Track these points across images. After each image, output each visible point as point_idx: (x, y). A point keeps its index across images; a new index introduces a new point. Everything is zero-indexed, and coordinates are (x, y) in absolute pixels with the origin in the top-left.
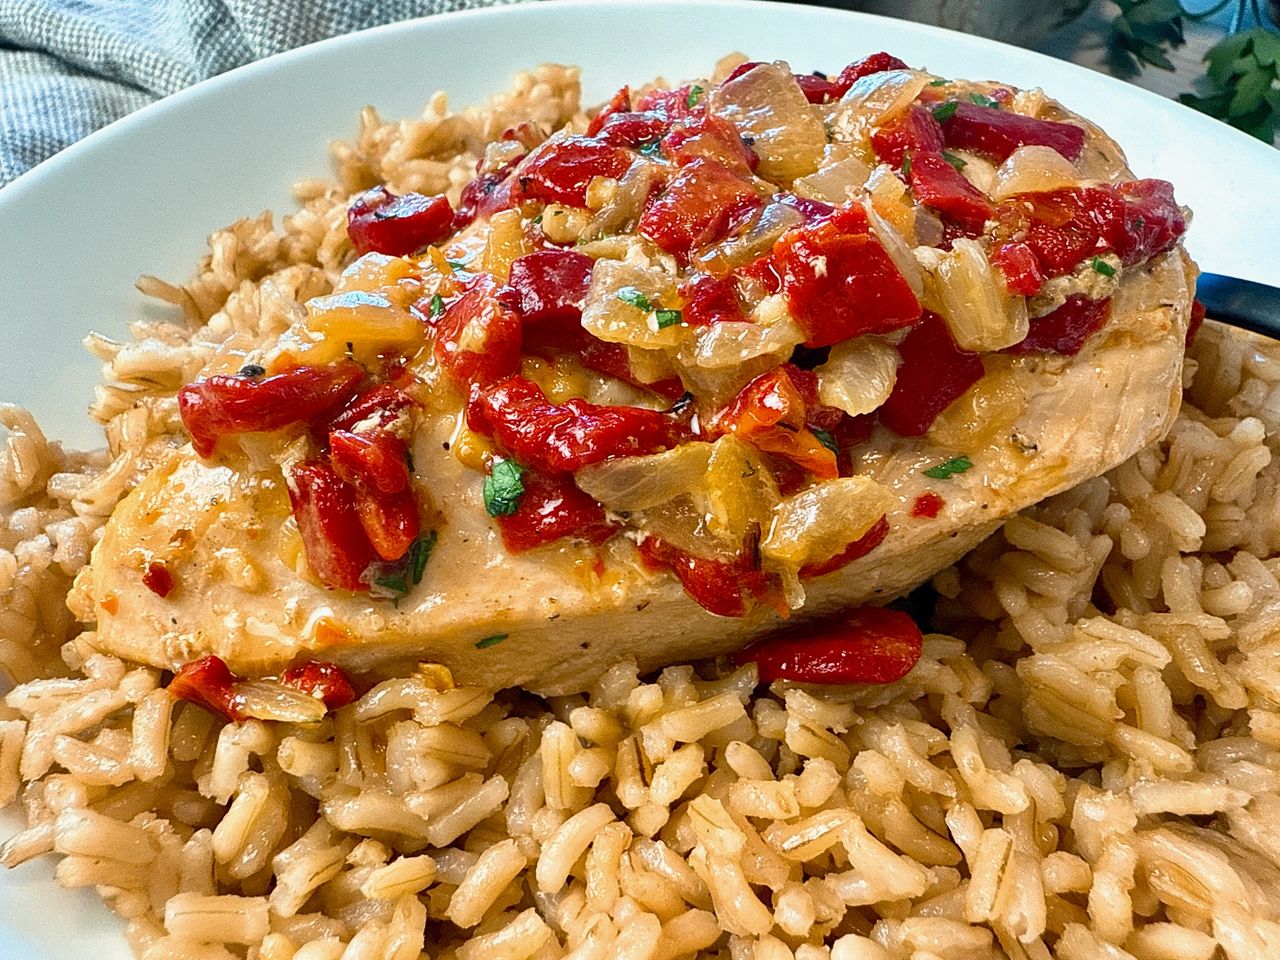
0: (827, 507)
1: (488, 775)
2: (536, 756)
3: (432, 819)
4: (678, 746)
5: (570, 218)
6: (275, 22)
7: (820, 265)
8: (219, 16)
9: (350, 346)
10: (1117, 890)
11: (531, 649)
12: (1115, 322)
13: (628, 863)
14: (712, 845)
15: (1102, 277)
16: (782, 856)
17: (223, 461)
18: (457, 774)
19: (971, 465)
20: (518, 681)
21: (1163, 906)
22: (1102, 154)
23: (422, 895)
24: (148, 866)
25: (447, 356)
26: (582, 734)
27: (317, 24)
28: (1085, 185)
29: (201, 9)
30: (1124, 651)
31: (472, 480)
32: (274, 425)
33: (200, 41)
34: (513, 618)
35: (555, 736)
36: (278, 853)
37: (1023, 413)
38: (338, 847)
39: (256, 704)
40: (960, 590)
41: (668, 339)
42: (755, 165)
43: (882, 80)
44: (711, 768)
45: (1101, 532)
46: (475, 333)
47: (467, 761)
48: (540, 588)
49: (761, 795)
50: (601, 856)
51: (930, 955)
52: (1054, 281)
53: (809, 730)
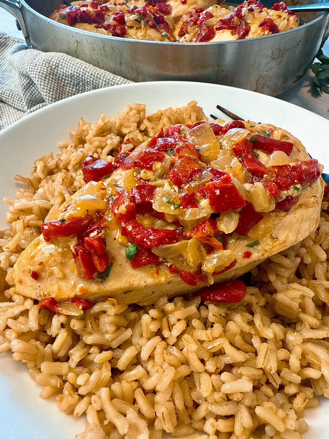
0: (219, 258)
1: (126, 328)
2: (140, 323)
3: (112, 340)
4: (179, 320)
5: (148, 174)
6: (50, 88)
7: (218, 192)
8: (31, 83)
9: (87, 211)
10: (296, 360)
11: (138, 294)
12: (300, 202)
13: (166, 353)
14: (189, 348)
15: (296, 191)
16: (208, 351)
17: (52, 243)
18: (118, 328)
19: (259, 243)
20: (134, 302)
21: (309, 363)
22: (299, 150)
23: (110, 361)
24: (35, 354)
25: (115, 214)
26: (152, 316)
28: (292, 164)
29: (25, 80)
30: (301, 293)
31: (122, 248)
32: (68, 235)
33: (24, 90)
34: (134, 286)
35: (145, 318)
36: (70, 350)
37: (274, 228)
38: (86, 349)
39: (64, 310)
40: (258, 273)
41: (177, 212)
42: (200, 157)
43: (236, 131)
44: (188, 326)
45: (298, 256)
46: (122, 209)
47: (121, 325)
48: (141, 278)
49: (202, 334)
50: (158, 351)
51: (246, 377)
52: (282, 192)
53: (215, 315)
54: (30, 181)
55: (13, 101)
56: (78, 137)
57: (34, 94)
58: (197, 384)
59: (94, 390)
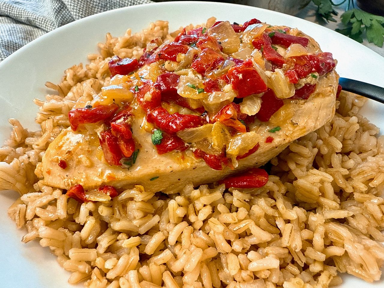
0: (244, 140)
1: (154, 215)
2: (167, 209)
3: (140, 226)
4: (205, 206)
5: (173, 64)
6: (80, 9)
7: (240, 76)
8: (62, 6)
9: (114, 100)
10: (320, 237)
11: (165, 181)
12: (317, 90)
13: (192, 236)
14: (215, 230)
15: (314, 79)
16: (234, 232)
17: (80, 132)
18: (146, 215)
19: (281, 129)
20: (161, 190)
21: (332, 242)
22: (313, 45)
24: (63, 241)
25: (141, 102)
26: (179, 203)
27: (92, 9)
28: (309, 54)
29: (56, 4)
30: (321, 177)
31: (148, 135)
32: (95, 122)
33: (56, 14)
34: (161, 172)
35: (172, 203)
36: (98, 237)
37: (294, 115)
38: (114, 235)
39: (92, 197)
40: (278, 163)
41: (201, 96)
42: (222, 49)
43: (255, 26)
44: (213, 212)
45: (315, 147)
46: (148, 96)
47: (147, 211)
48: (167, 164)
49: (228, 217)
50: (185, 235)
51: (273, 255)
52: (301, 80)
53: (239, 200)
54: (61, 88)
55: (46, 26)
56: (106, 50)
57: (65, 17)
58: (224, 265)
59: (122, 274)
